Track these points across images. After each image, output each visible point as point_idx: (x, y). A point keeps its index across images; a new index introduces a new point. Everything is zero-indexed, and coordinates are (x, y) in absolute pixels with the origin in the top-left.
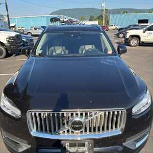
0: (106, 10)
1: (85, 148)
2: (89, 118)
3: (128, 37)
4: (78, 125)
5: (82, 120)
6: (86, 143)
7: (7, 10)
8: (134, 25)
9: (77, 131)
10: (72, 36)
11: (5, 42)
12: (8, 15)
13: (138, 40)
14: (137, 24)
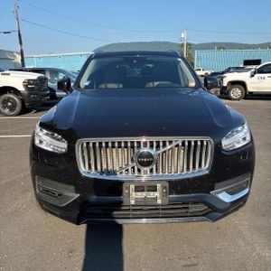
0: (188, 44)
1: (157, 194)
2: (162, 150)
3: (225, 85)
4: (146, 158)
5: (153, 152)
6: (159, 186)
7: (21, 43)
8: (237, 68)
9: (145, 169)
10: (135, 61)
11: (21, 88)
12: (22, 51)
13: (243, 89)
14: (242, 66)
